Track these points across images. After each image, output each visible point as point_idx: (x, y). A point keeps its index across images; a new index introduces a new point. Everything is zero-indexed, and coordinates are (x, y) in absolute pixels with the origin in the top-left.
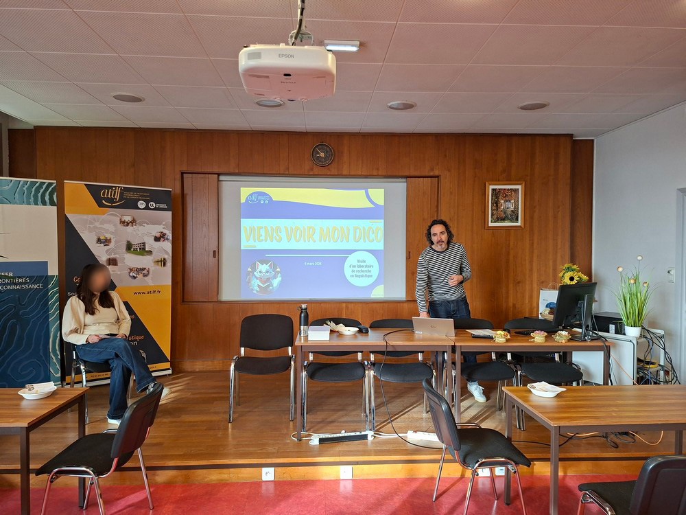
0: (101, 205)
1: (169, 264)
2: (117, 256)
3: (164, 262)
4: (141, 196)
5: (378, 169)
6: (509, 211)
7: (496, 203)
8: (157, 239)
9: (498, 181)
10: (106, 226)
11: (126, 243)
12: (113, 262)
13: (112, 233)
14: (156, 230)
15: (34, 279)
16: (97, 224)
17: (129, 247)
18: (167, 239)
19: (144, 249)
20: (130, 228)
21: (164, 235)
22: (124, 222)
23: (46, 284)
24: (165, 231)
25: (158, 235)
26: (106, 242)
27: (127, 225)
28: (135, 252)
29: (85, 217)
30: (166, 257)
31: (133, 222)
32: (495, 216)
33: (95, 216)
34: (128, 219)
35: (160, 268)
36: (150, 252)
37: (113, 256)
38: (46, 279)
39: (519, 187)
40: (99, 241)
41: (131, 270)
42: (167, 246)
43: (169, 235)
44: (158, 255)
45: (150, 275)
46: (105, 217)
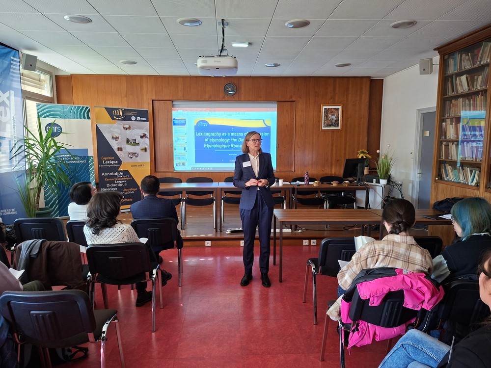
1: (148, 151)
2: (122, 146)
3: (146, 150)
4: (133, 114)
5: (261, 97)
6: (333, 121)
7: (326, 116)
8: (142, 137)
9: (328, 104)
10: (116, 130)
11: (126, 139)
12: (120, 149)
13: (119, 134)
14: (141, 132)
15: (82, 158)
16: (112, 129)
17: (128, 141)
18: (147, 137)
19: (135, 142)
21: (145, 135)
22: (125, 128)
23: (88, 161)
24: (146, 133)
25: (142, 135)
26: (117, 138)
27: (127, 130)
28: (131, 144)
29: (105, 125)
30: (147, 147)
32: (326, 124)
33: (110, 125)
34: (127, 126)
35: (144, 152)
36: (138, 144)
37: (120, 146)
38: (87, 158)
39: (339, 107)
40: (113, 137)
41: (129, 154)
42: (147, 141)
43: (148, 135)
44: (142, 146)
45: (139, 157)
46: (115, 125)
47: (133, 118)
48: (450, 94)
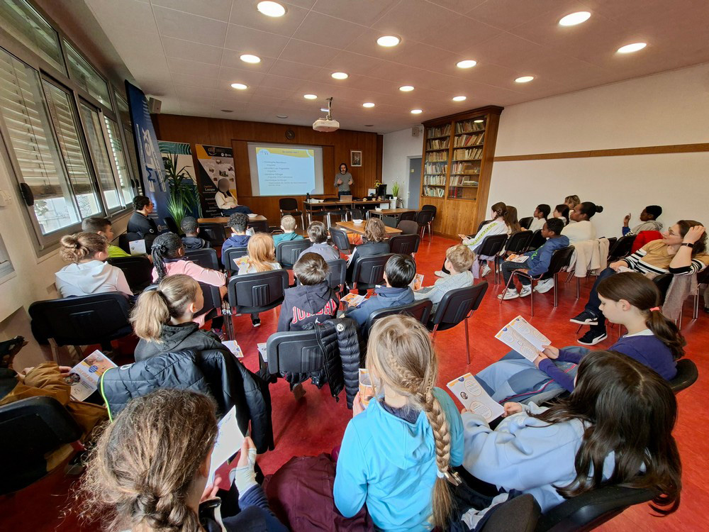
0: (209, 155)
1: (235, 181)
3: (233, 180)
4: (222, 151)
10: (212, 164)
11: (219, 171)
13: (214, 167)
14: (229, 166)
16: (209, 163)
17: (220, 173)
18: (233, 170)
20: (219, 165)
24: (231, 167)
25: (229, 168)
26: (212, 171)
29: (204, 160)
30: (233, 177)
31: (220, 162)
33: (208, 160)
34: (218, 161)
36: (227, 176)
37: (215, 177)
40: (210, 170)
42: (233, 173)
43: (233, 167)
46: (211, 160)
47: (223, 155)
48: (429, 150)
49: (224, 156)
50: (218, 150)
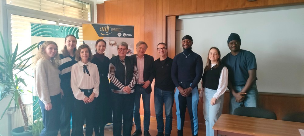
0: (99, 35)
4: (119, 30)
11: (112, 55)
18: (132, 53)
20: (114, 47)
21: (131, 51)
22: (111, 44)
24: (131, 49)
29: (92, 42)
31: (115, 44)
34: (113, 42)
43: (133, 51)
47: (119, 34)
49: (122, 36)
50: (113, 30)
